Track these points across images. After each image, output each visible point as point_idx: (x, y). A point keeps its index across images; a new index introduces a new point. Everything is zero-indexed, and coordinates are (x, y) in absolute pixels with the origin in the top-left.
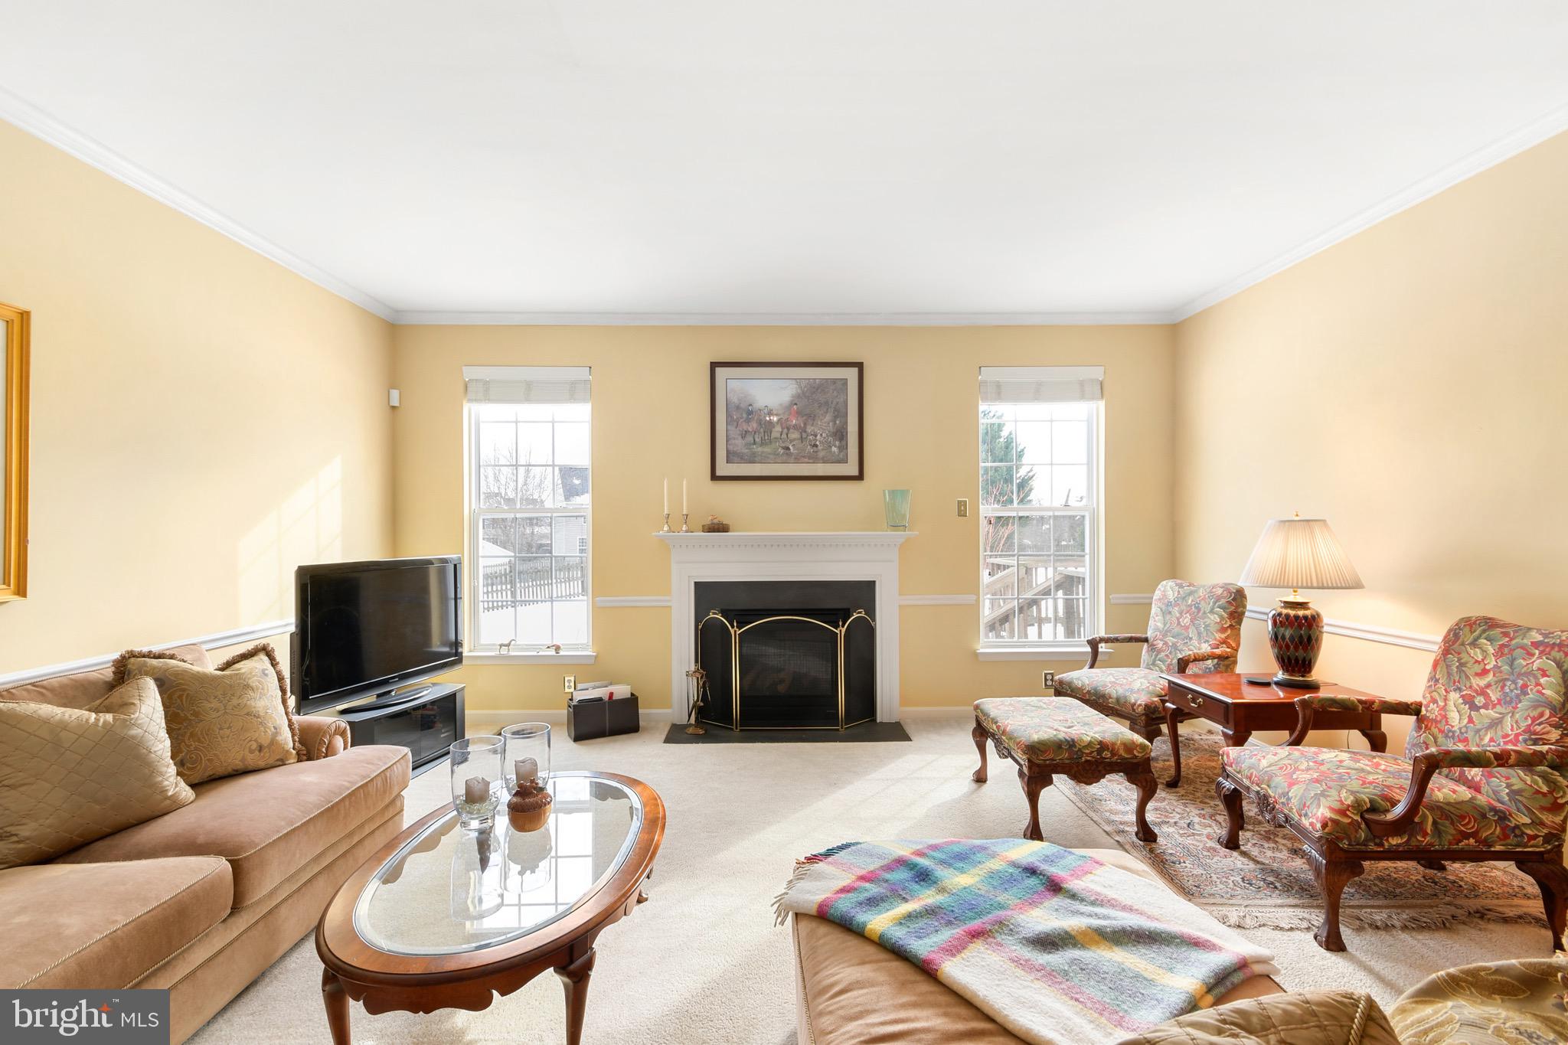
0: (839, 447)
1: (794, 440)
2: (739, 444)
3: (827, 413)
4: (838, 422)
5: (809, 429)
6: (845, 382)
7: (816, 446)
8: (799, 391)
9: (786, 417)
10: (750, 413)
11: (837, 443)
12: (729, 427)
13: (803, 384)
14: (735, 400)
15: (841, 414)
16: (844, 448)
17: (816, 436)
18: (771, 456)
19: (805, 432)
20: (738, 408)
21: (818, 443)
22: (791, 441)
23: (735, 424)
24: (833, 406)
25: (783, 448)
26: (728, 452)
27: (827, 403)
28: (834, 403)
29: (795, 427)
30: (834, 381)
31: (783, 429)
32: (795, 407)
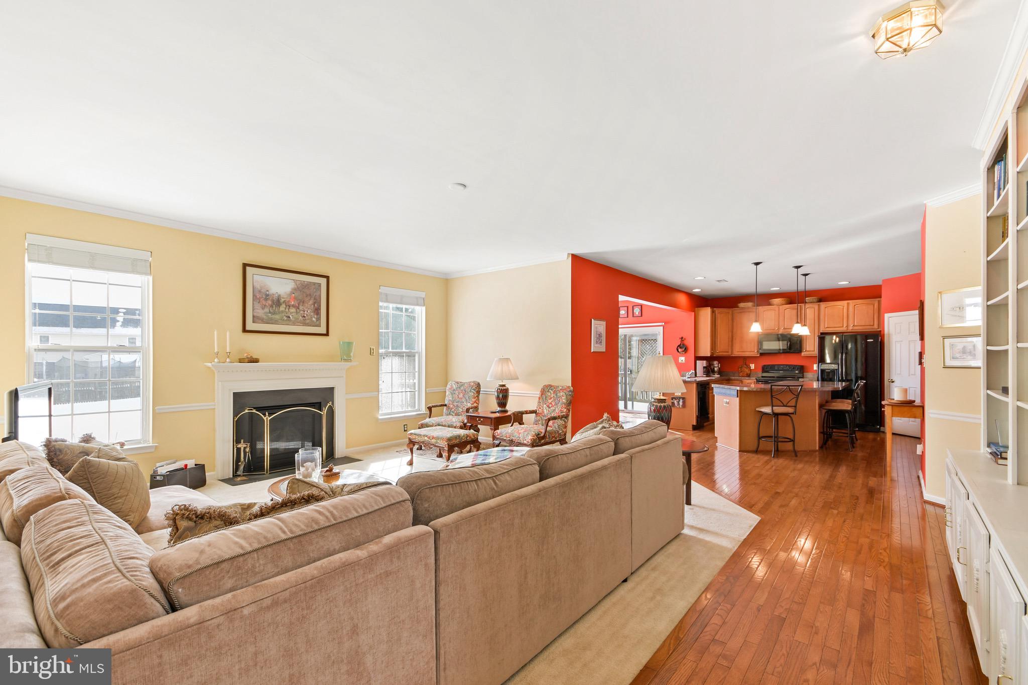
0: (317, 319)
1: (292, 313)
2: (260, 313)
3: (310, 300)
4: (316, 305)
5: (301, 308)
6: (320, 285)
7: (305, 317)
8: (296, 286)
9: (288, 300)
10: (267, 295)
11: (315, 316)
12: (254, 303)
13: (298, 283)
14: (258, 286)
15: (317, 302)
16: (319, 319)
17: (304, 311)
18: (280, 321)
19: (299, 309)
20: (260, 291)
21: (305, 315)
22: (291, 313)
23: (258, 301)
24: (313, 297)
25: (286, 316)
26: (254, 317)
27: (310, 295)
28: (314, 295)
29: (293, 306)
30: (314, 284)
31: (286, 306)
32: (293, 295)
